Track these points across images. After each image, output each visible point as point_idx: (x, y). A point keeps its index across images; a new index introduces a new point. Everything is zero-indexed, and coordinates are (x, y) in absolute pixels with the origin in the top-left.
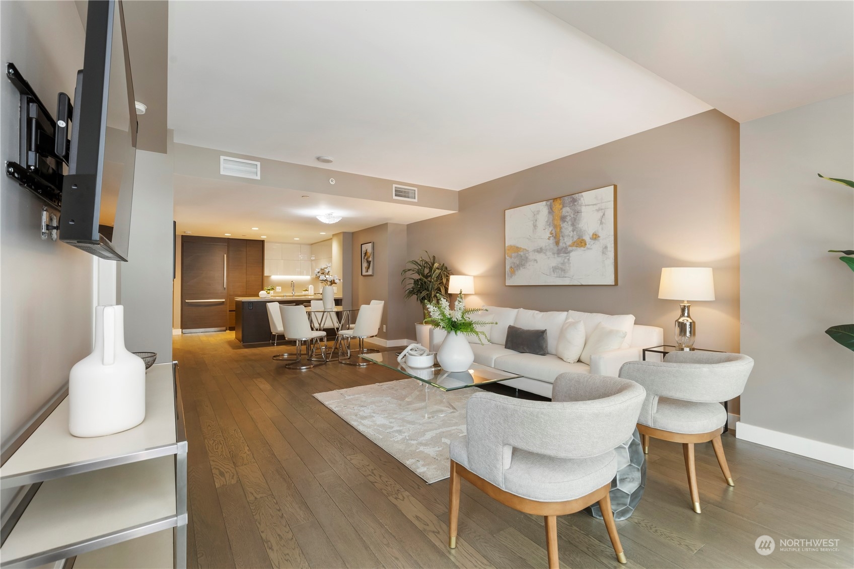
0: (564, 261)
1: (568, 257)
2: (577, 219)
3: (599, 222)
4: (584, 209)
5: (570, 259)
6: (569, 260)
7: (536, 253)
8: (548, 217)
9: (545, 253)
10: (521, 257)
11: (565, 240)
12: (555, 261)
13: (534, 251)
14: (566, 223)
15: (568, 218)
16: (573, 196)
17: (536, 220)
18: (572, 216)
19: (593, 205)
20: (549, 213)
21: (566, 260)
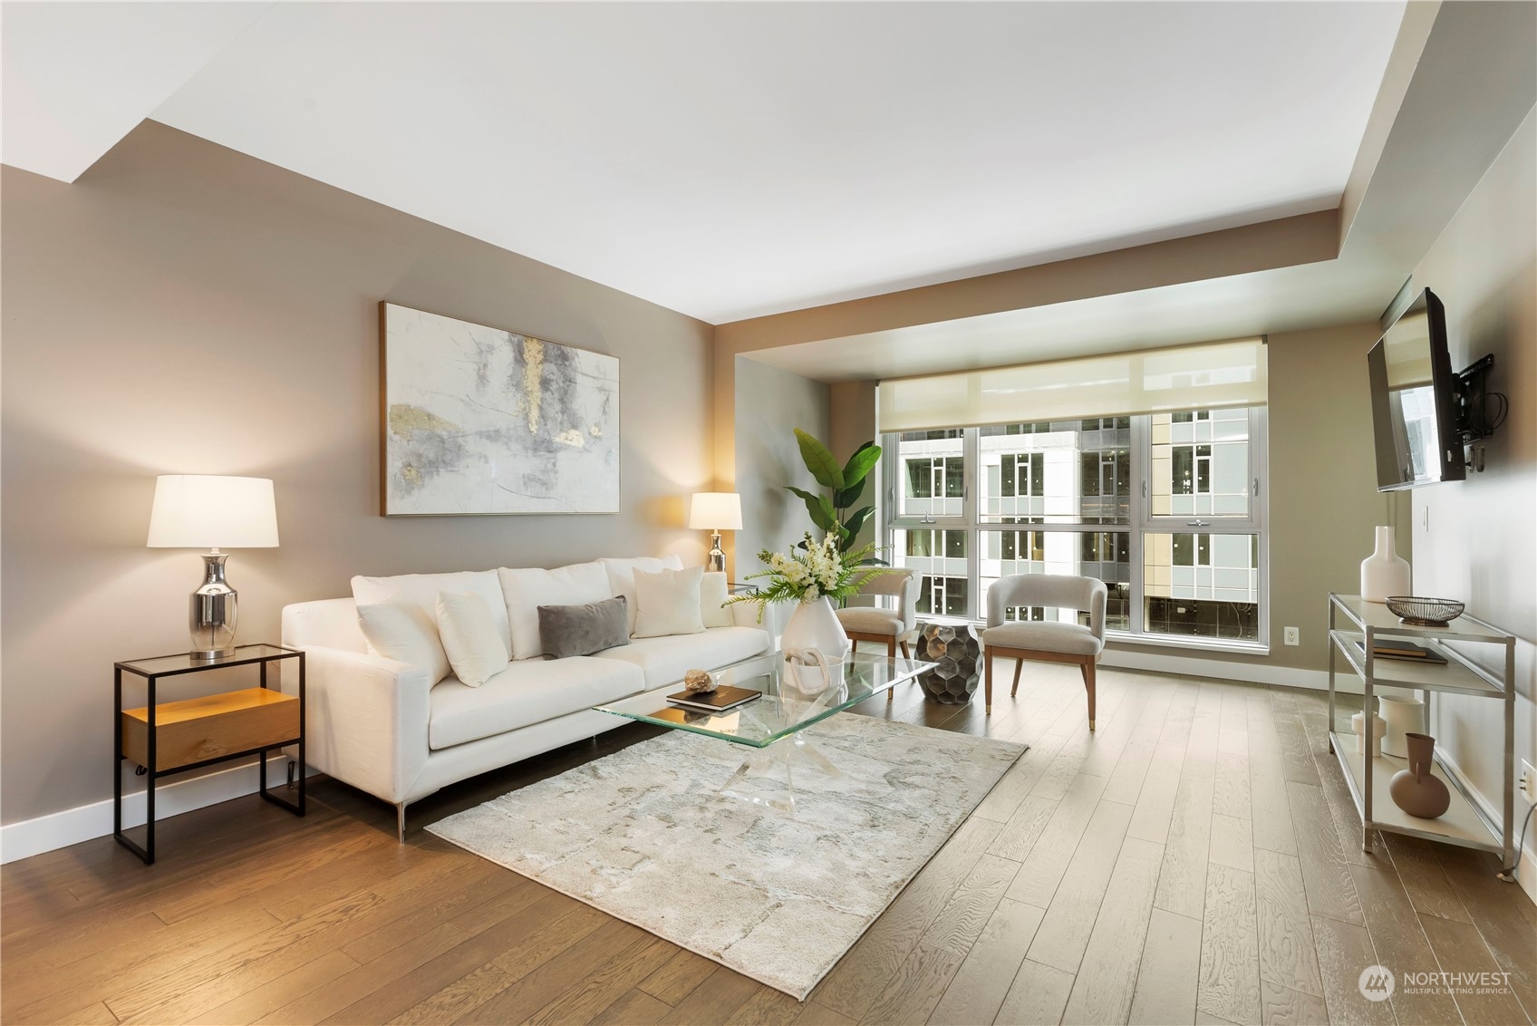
0: (546, 465)
1: (553, 460)
2: (569, 392)
3: (602, 409)
4: (579, 378)
5: (557, 464)
6: (554, 465)
7: (484, 440)
8: (514, 369)
9: (506, 444)
10: (443, 442)
11: (549, 426)
12: (529, 464)
13: (480, 434)
14: (549, 393)
15: (554, 386)
16: (562, 347)
17: (485, 365)
18: (561, 384)
19: (594, 378)
20: (516, 360)
21: (550, 466)
